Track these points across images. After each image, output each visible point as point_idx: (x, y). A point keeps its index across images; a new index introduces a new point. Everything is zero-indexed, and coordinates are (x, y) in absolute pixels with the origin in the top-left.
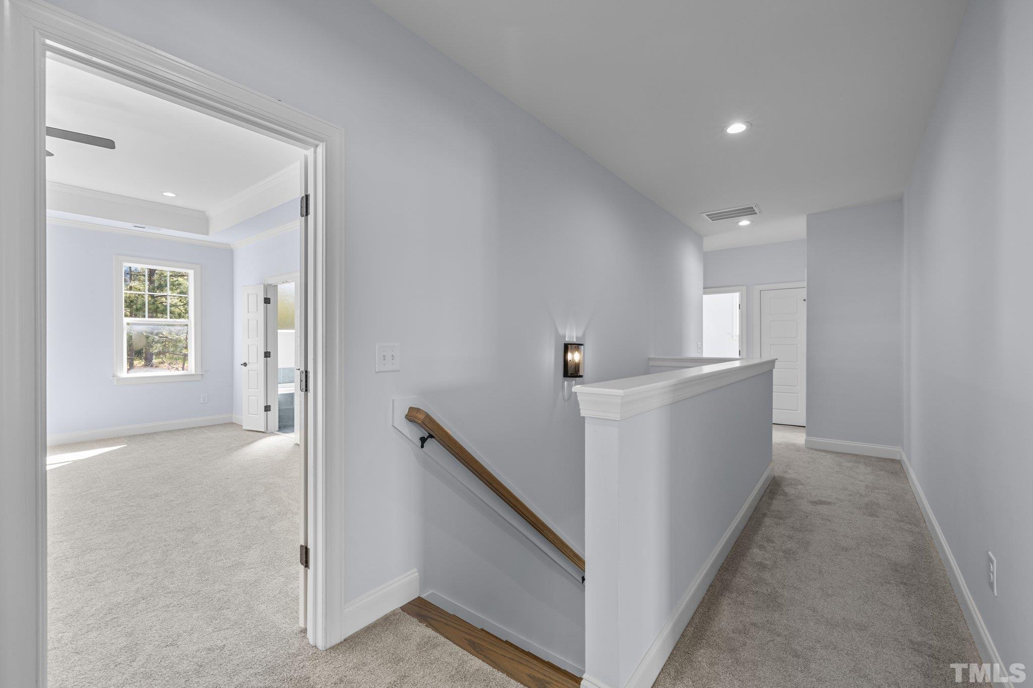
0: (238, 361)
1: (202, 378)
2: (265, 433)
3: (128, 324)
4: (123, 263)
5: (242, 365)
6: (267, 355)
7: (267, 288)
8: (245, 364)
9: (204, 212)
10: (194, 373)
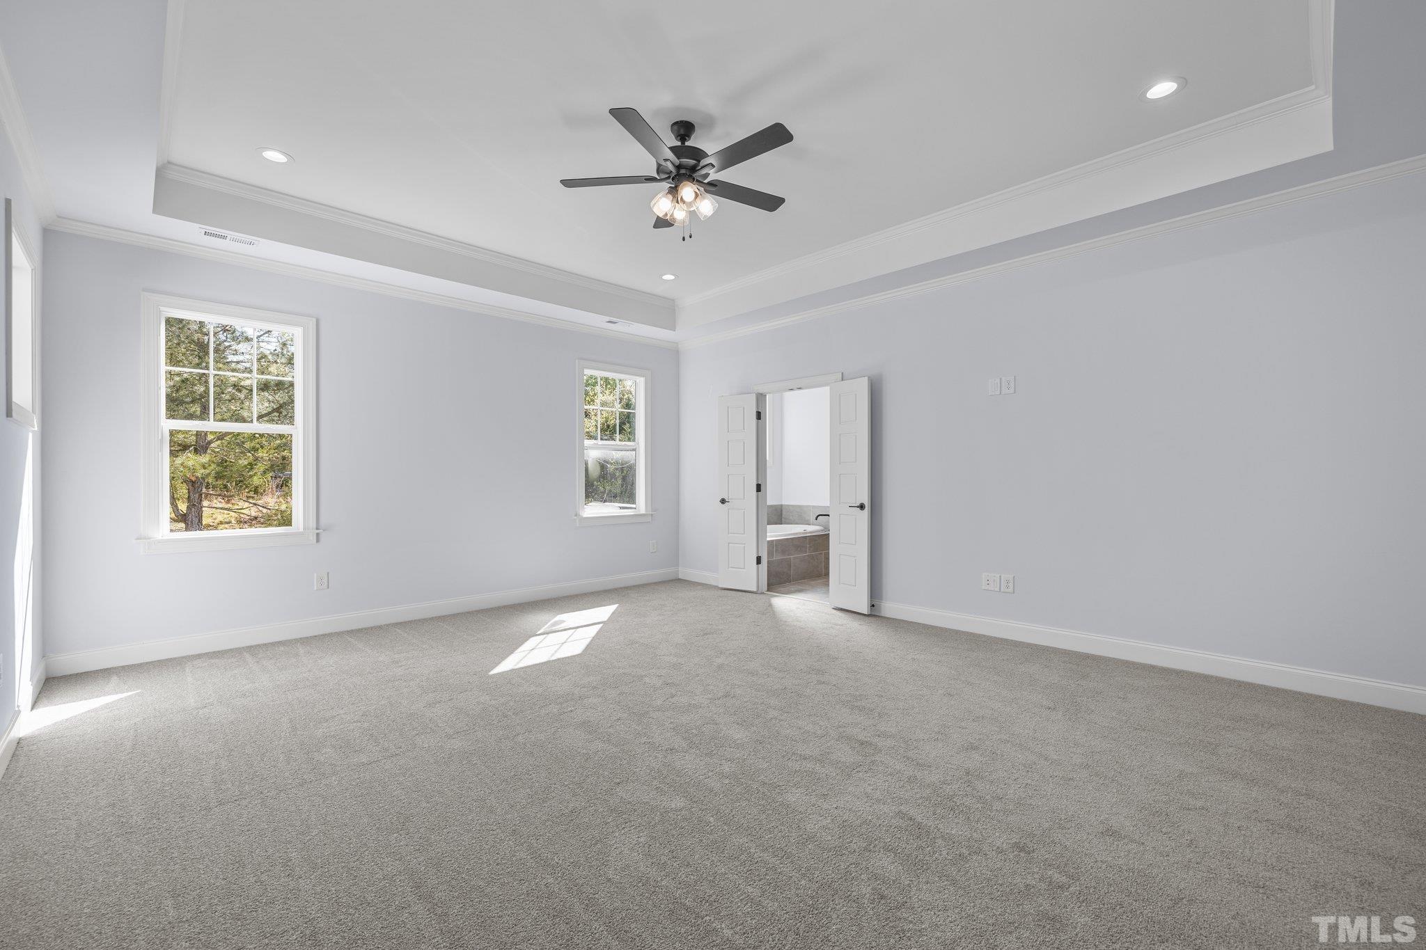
1: (652, 520)
2: (757, 593)
4: (585, 370)
6: (759, 488)
7: (758, 399)
8: (724, 501)
10: (644, 512)
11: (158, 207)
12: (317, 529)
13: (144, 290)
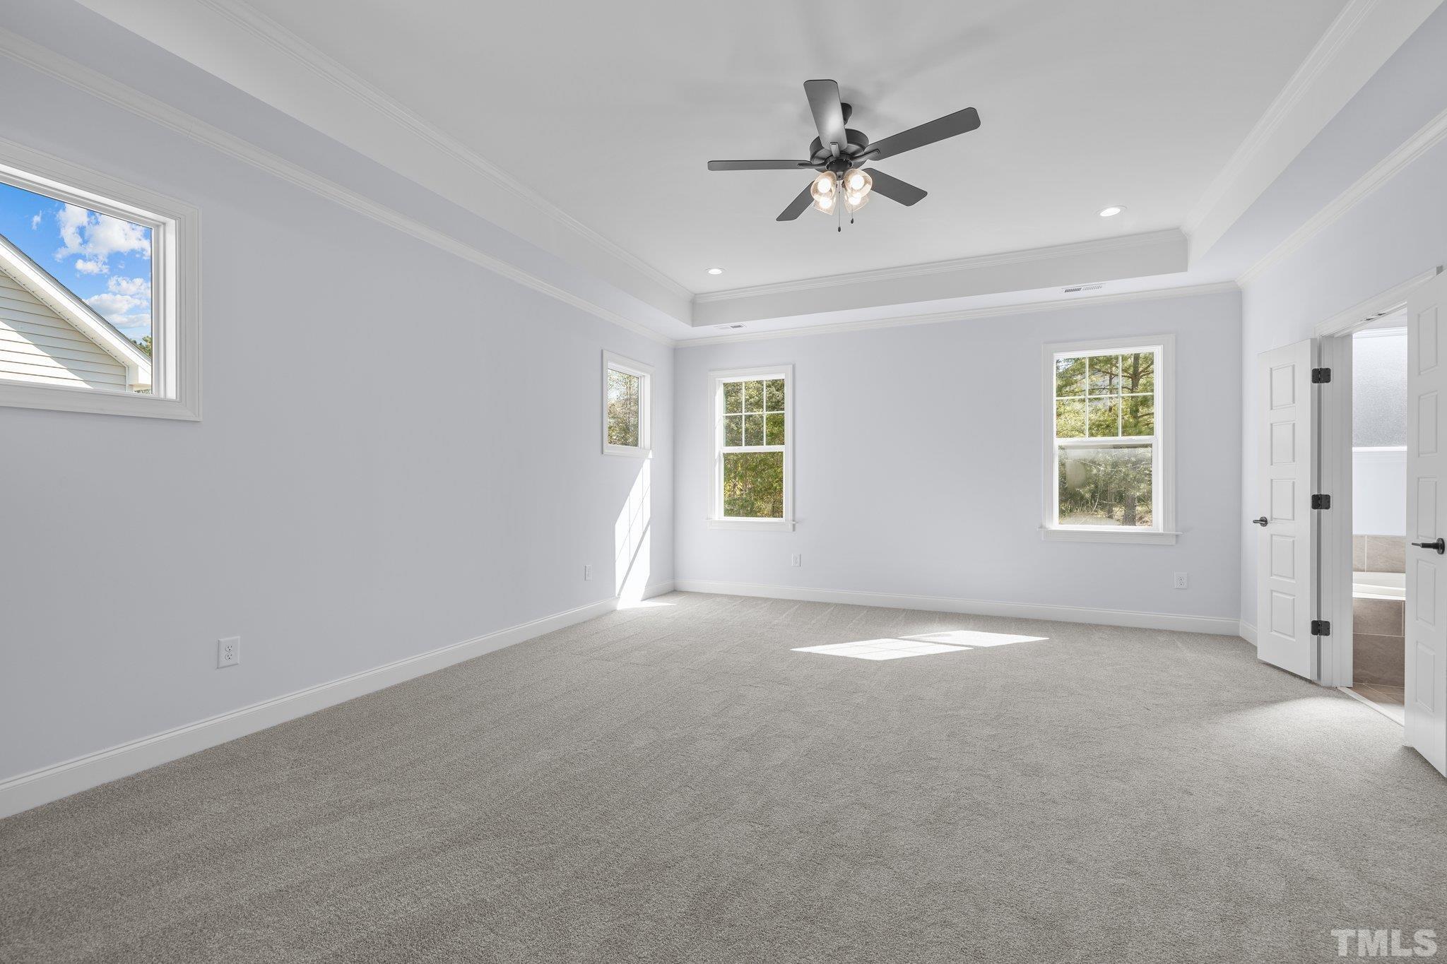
0: (1253, 510)
1: (1177, 542)
2: (1315, 685)
3: (1061, 448)
4: (1055, 354)
5: (1255, 522)
6: (1320, 502)
7: (1318, 347)
8: (1264, 522)
9: (1178, 228)
10: (1161, 531)
11: (694, 322)
12: (793, 521)
13: (710, 371)
